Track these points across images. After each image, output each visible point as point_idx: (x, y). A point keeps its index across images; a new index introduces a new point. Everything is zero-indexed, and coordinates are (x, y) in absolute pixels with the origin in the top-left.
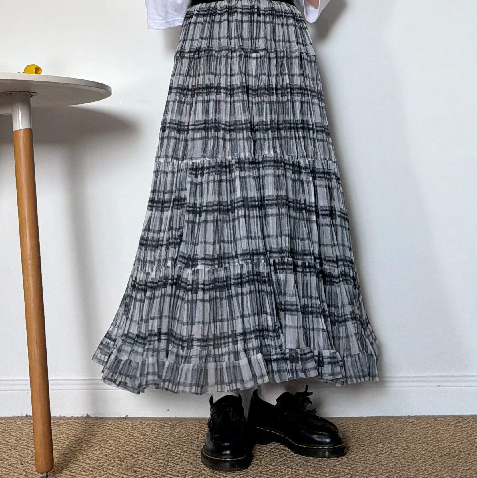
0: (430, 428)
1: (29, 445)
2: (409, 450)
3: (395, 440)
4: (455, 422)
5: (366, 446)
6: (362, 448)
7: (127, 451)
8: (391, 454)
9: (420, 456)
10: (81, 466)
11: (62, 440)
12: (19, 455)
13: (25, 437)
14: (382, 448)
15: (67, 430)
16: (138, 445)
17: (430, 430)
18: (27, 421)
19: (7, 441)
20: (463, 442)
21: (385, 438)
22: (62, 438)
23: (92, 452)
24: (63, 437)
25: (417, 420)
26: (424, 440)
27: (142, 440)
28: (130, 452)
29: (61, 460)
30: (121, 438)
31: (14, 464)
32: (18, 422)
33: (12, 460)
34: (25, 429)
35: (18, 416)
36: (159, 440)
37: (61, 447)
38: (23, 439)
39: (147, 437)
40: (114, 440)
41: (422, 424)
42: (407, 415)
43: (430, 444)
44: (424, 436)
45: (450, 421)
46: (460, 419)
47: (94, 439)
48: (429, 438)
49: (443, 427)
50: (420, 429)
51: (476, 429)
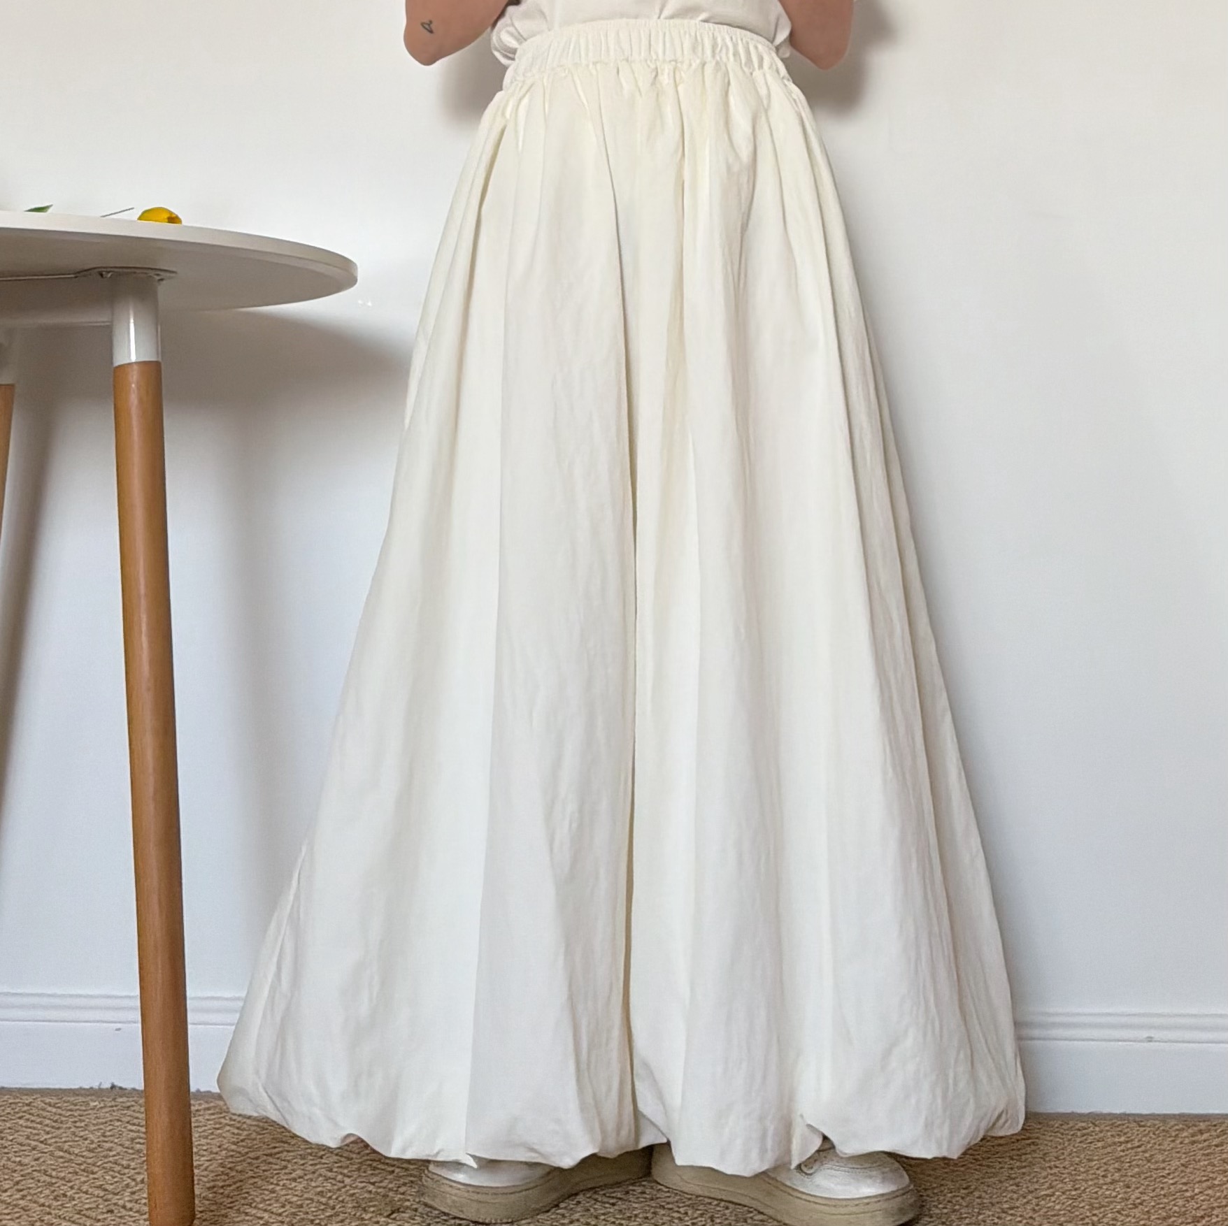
0: (1129, 1145)
1: (125, 1163)
2: (1083, 1201)
3: (1044, 1174)
4: (1190, 1131)
7: (373, 1184)
8: (1039, 1207)
10: (261, 1218)
11: (205, 1150)
12: (100, 1187)
13: (112, 1142)
14: (1015, 1192)
15: (217, 1126)
16: (397, 1170)
18: (114, 1099)
19: (66, 1151)
20: (1216, 1182)
22: (205, 1148)
23: (283, 1185)
24: (208, 1144)
25: (1096, 1126)
26: (1116, 1176)
28: (380, 1187)
29: (207, 1202)
31: (90, 1209)
32: (92, 1104)
33: (83, 1199)
34: (111, 1121)
35: (91, 1088)
37: (206, 1170)
38: (107, 1145)
41: (1109, 1134)
42: (1070, 1110)
43: (1132, 1188)
44: (1116, 1165)
45: (1177, 1130)
46: (1201, 1124)
47: (288, 1151)
48: (1125, 1170)
49: (1159, 1145)
50: (1103, 1147)
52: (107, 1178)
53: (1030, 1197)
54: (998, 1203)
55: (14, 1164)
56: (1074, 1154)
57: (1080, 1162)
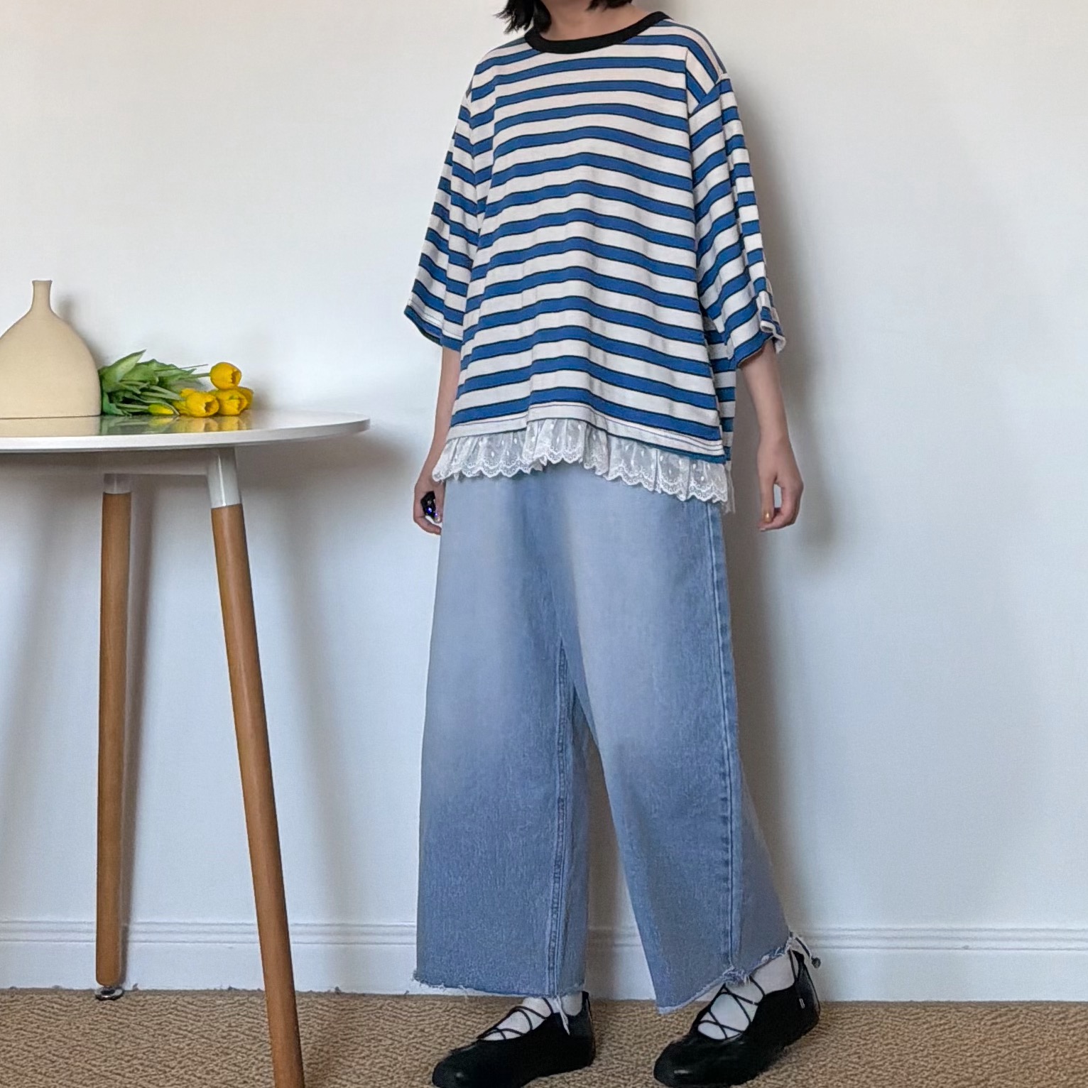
0: (946, 1027)
1: (248, 1047)
2: (903, 1070)
4: (992, 1015)
5: (828, 1060)
6: (822, 1063)
8: (870, 1075)
9: (920, 1080)
14: (857, 1063)
17: (944, 1030)
19: (207, 1038)
20: (1000, 1055)
21: (864, 1045)
25: (926, 1010)
26: (931, 1050)
27: (440, 1041)
30: (403, 1035)
38: (234, 1034)
40: (391, 1039)
41: (934, 1017)
43: (941, 1058)
44: (933, 1043)
45: (984, 1014)
46: (1003, 1009)
47: (357, 1037)
48: (939, 1045)
49: (969, 1026)
50: (927, 1029)
51: (1029, 1030)
52: (238, 1057)
53: (866, 1067)
56: (906, 1034)
57: (909, 1040)
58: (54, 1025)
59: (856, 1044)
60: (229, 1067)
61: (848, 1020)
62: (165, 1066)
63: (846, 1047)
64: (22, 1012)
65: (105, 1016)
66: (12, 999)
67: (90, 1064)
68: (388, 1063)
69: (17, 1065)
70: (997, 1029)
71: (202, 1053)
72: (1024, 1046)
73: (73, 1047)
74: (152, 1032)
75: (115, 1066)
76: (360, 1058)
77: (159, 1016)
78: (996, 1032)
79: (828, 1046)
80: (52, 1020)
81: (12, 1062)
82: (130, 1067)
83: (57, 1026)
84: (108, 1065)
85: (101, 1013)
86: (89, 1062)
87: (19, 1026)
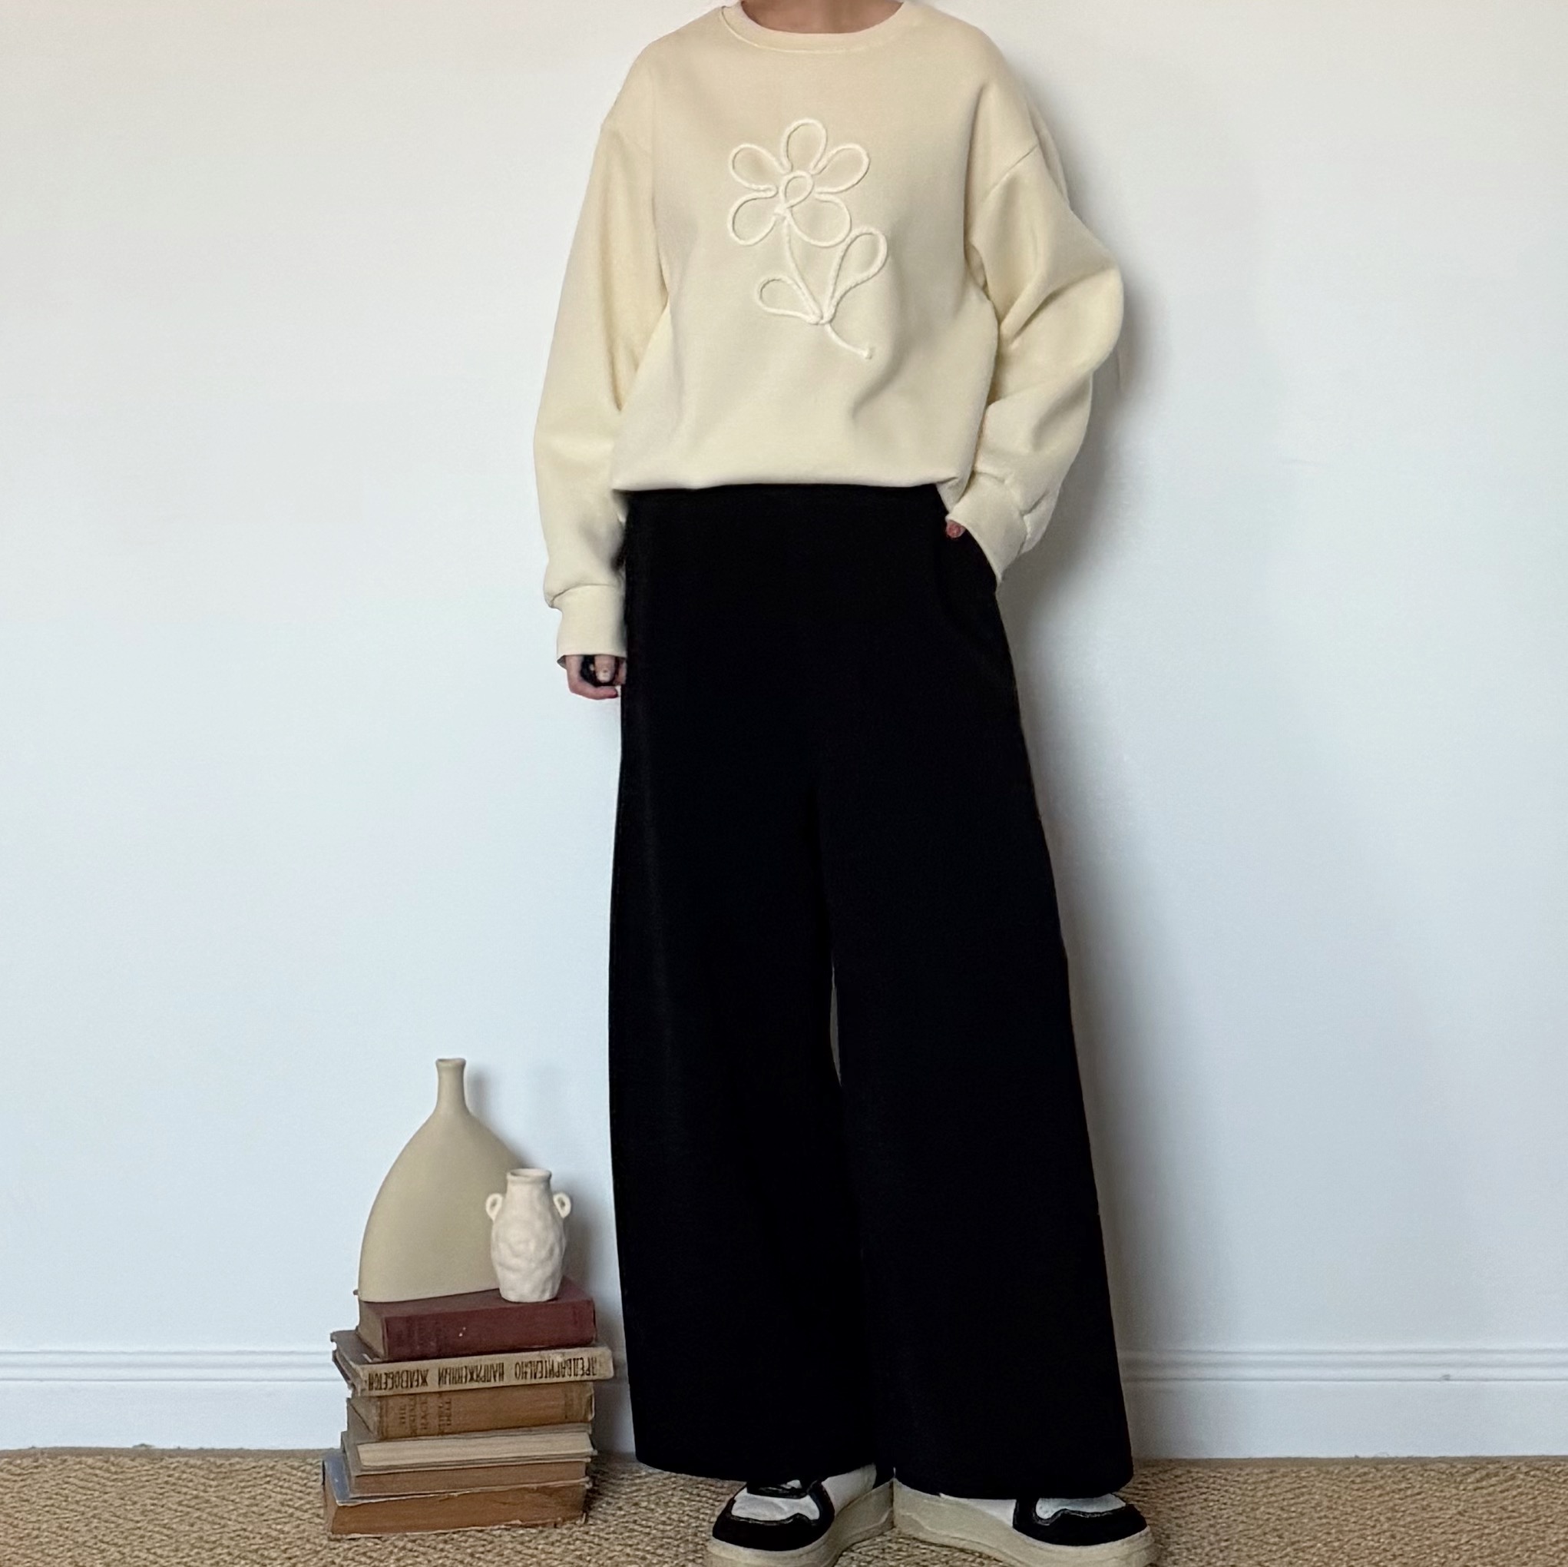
0: (1409, 1492)
2: (1343, 1553)
3: (1311, 1525)
4: (1477, 1475)
5: (1234, 1541)
6: (1224, 1544)
16: (654, 1532)
17: (1407, 1497)
21: (1287, 1519)
25: (1377, 1470)
26: (1386, 1526)
27: (663, 1519)
30: (609, 1512)
36: (707, 1518)
39: (675, 1509)
41: (1390, 1481)
42: (1353, 1455)
43: (1398, 1538)
44: (1389, 1515)
45: (1464, 1475)
46: (1490, 1466)
48: (1399, 1519)
49: (1442, 1491)
50: (1380, 1496)
51: (1530, 1497)
52: (370, 1544)
53: (1289, 1549)
54: (1256, 1555)
55: (276, 1533)
56: (1349, 1504)
57: (1354, 1511)
58: (100, 1499)
59: (1274, 1518)
60: (357, 1558)
61: (1263, 1485)
62: (262, 1555)
63: (1261, 1522)
64: (54, 1483)
65: (173, 1488)
66: (35, 1464)
67: (155, 1554)
68: (587, 1551)
69: (49, 1555)
70: (1482, 1497)
71: (317, 1537)
72: (1524, 1519)
73: (129, 1529)
74: (244, 1511)
75: (189, 1556)
76: (546, 1544)
77: (254, 1486)
78: (1481, 1500)
79: (1235, 1520)
80: (97, 1494)
81: (42, 1551)
82: (213, 1557)
83: (105, 1501)
84: (181, 1555)
85: (167, 1482)
86: (153, 1551)
87: (51, 1502)
